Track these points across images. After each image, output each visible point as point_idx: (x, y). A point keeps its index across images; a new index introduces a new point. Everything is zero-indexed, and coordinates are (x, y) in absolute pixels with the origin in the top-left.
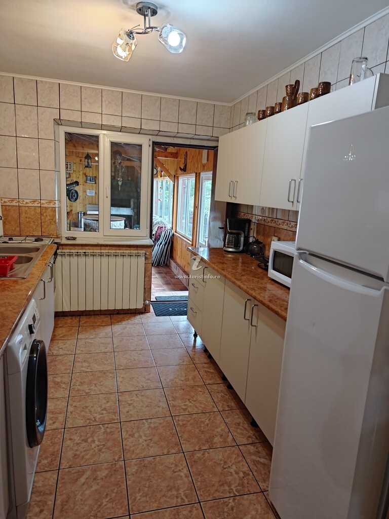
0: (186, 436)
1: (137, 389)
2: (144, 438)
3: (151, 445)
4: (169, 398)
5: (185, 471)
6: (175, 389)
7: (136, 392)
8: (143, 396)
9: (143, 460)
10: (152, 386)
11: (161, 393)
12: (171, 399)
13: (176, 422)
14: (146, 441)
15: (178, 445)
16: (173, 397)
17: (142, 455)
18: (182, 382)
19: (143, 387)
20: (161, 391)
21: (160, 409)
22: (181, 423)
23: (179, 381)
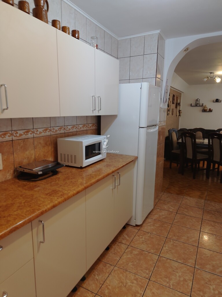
0: (151, 262)
2: (178, 275)
3: (175, 268)
5: (164, 248)
9: (183, 262)
13: (150, 274)
14: (177, 272)
15: (159, 260)
17: (183, 265)
22: (147, 272)
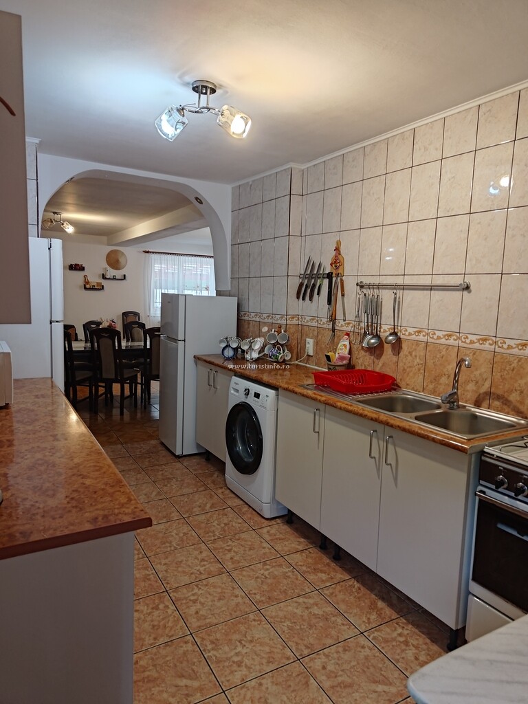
1: (204, 582)
4: (154, 577)
6: (147, 593)
7: (203, 577)
8: (192, 574)
10: (185, 591)
11: (168, 583)
12: (152, 576)
16: (149, 580)
18: (137, 608)
19: (197, 586)
20: (168, 586)
21: (163, 562)
23: (142, 608)
